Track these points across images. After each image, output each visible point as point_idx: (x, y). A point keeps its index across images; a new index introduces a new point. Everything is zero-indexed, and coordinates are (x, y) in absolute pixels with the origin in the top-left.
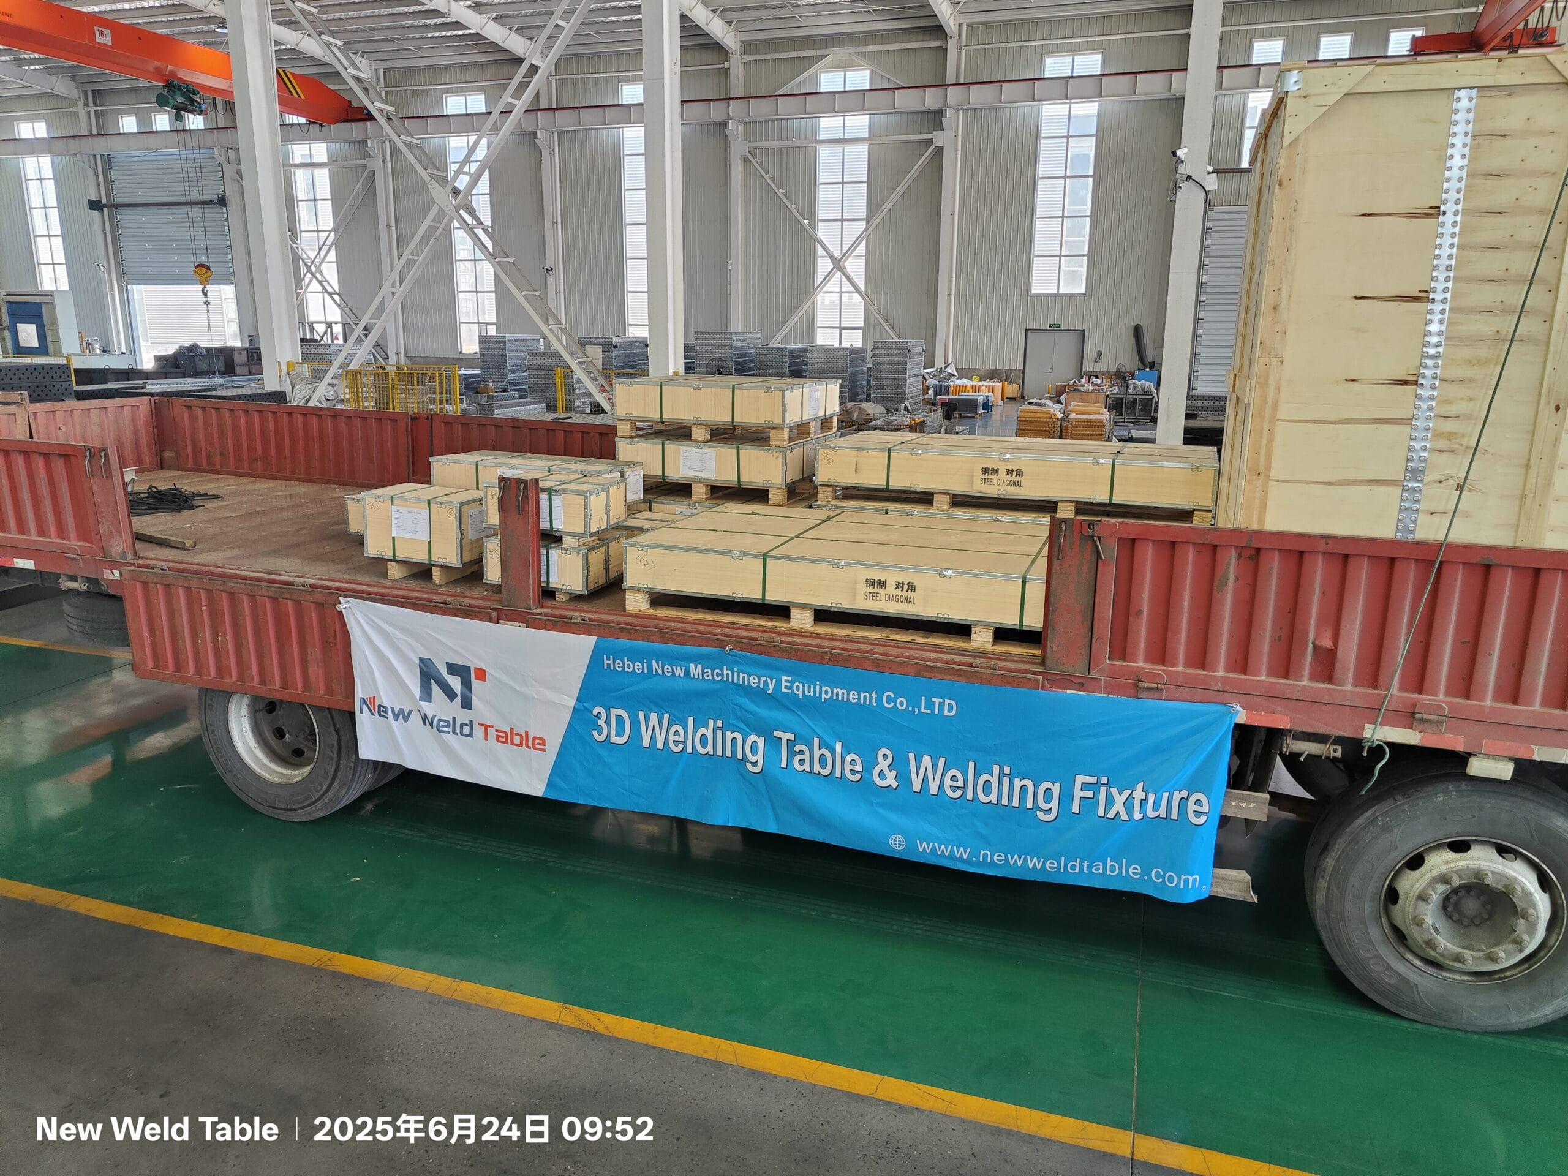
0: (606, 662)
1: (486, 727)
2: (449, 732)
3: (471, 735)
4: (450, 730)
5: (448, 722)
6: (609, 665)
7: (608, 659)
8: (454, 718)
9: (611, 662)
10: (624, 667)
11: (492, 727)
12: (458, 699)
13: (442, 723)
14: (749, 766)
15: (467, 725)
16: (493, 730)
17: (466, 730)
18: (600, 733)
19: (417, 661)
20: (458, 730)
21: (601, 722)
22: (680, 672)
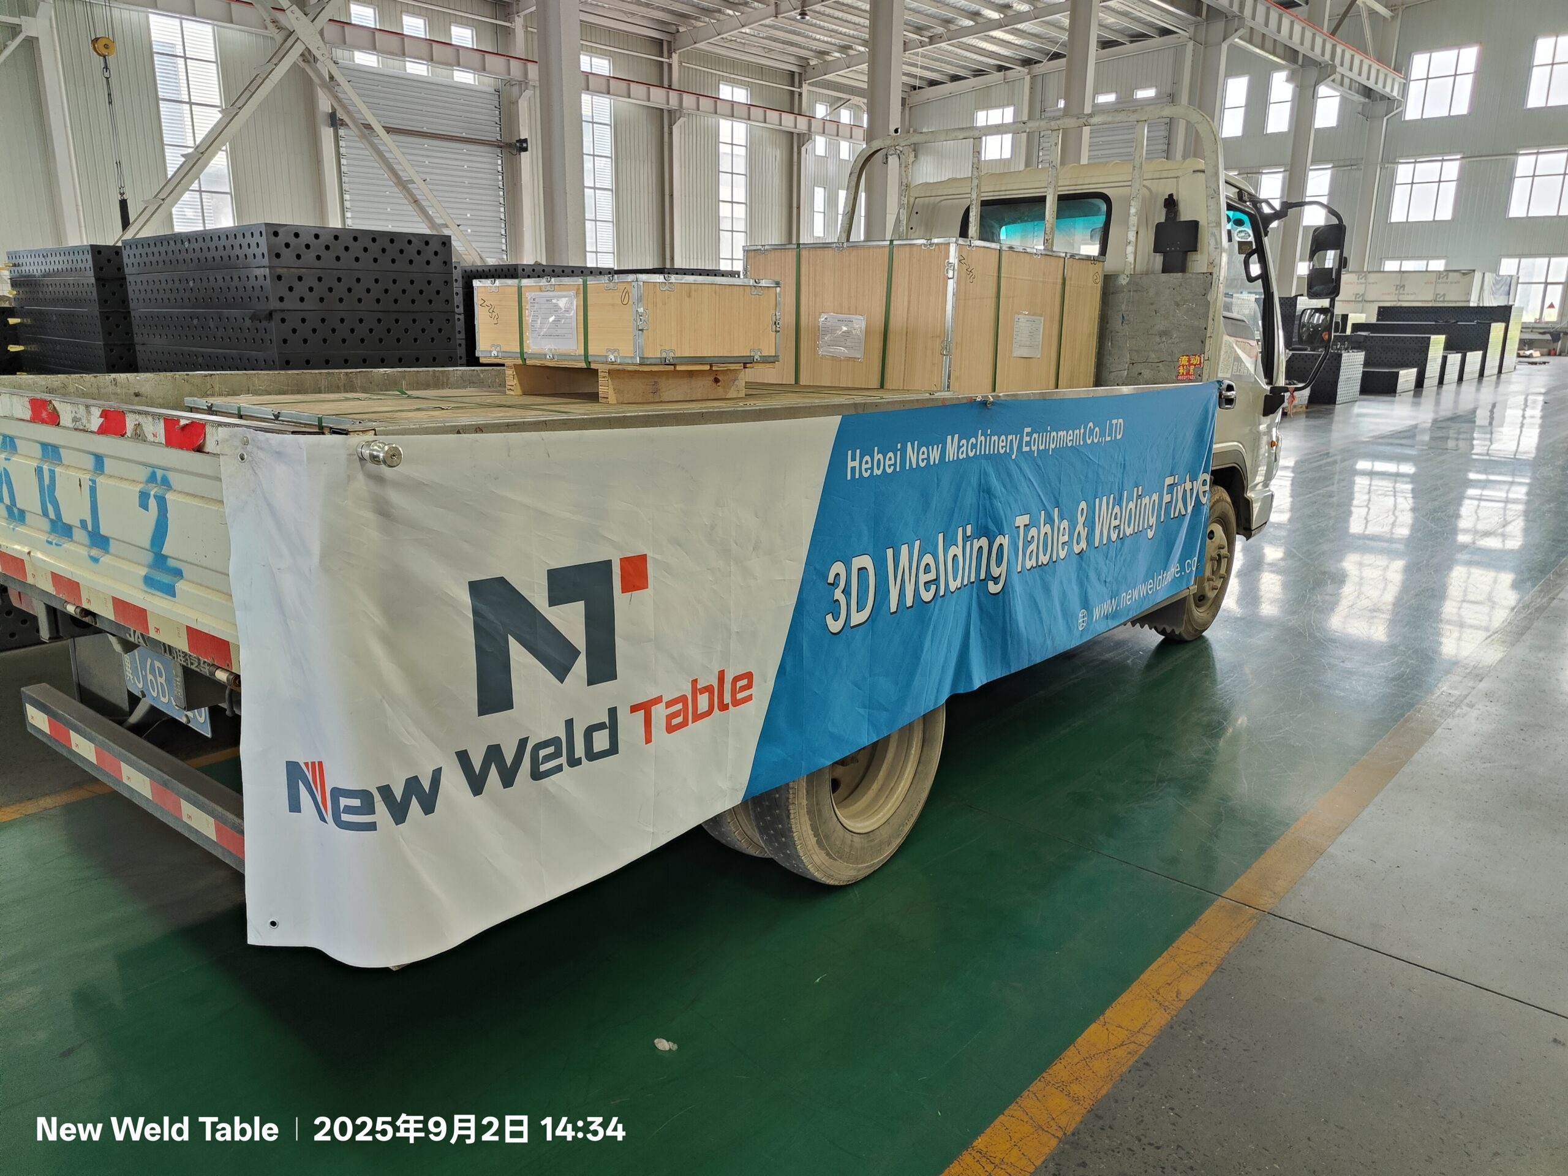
0: (850, 464)
1: (645, 708)
2: (559, 768)
3: (613, 749)
4: (563, 760)
5: (555, 741)
6: (853, 469)
7: (853, 459)
8: (569, 724)
9: (856, 464)
10: (872, 469)
11: (658, 700)
12: (580, 665)
13: (542, 753)
14: (991, 584)
15: (600, 726)
16: (662, 705)
17: (601, 741)
18: (836, 619)
19: (465, 598)
20: (580, 751)
21: (838, 594)
22: (935, 455)
